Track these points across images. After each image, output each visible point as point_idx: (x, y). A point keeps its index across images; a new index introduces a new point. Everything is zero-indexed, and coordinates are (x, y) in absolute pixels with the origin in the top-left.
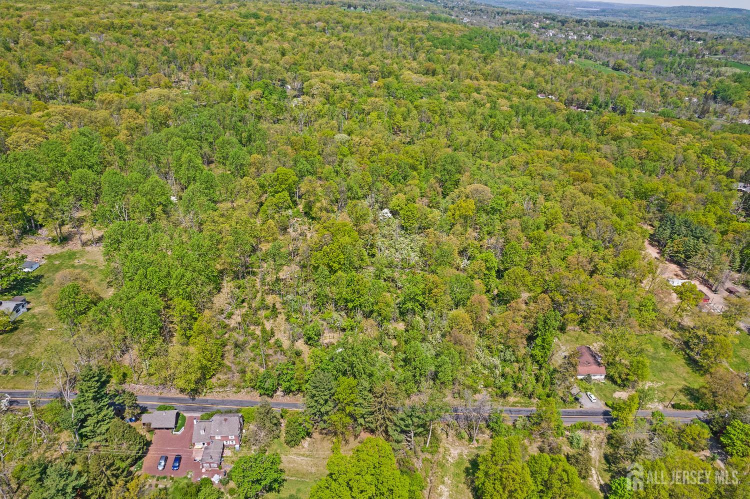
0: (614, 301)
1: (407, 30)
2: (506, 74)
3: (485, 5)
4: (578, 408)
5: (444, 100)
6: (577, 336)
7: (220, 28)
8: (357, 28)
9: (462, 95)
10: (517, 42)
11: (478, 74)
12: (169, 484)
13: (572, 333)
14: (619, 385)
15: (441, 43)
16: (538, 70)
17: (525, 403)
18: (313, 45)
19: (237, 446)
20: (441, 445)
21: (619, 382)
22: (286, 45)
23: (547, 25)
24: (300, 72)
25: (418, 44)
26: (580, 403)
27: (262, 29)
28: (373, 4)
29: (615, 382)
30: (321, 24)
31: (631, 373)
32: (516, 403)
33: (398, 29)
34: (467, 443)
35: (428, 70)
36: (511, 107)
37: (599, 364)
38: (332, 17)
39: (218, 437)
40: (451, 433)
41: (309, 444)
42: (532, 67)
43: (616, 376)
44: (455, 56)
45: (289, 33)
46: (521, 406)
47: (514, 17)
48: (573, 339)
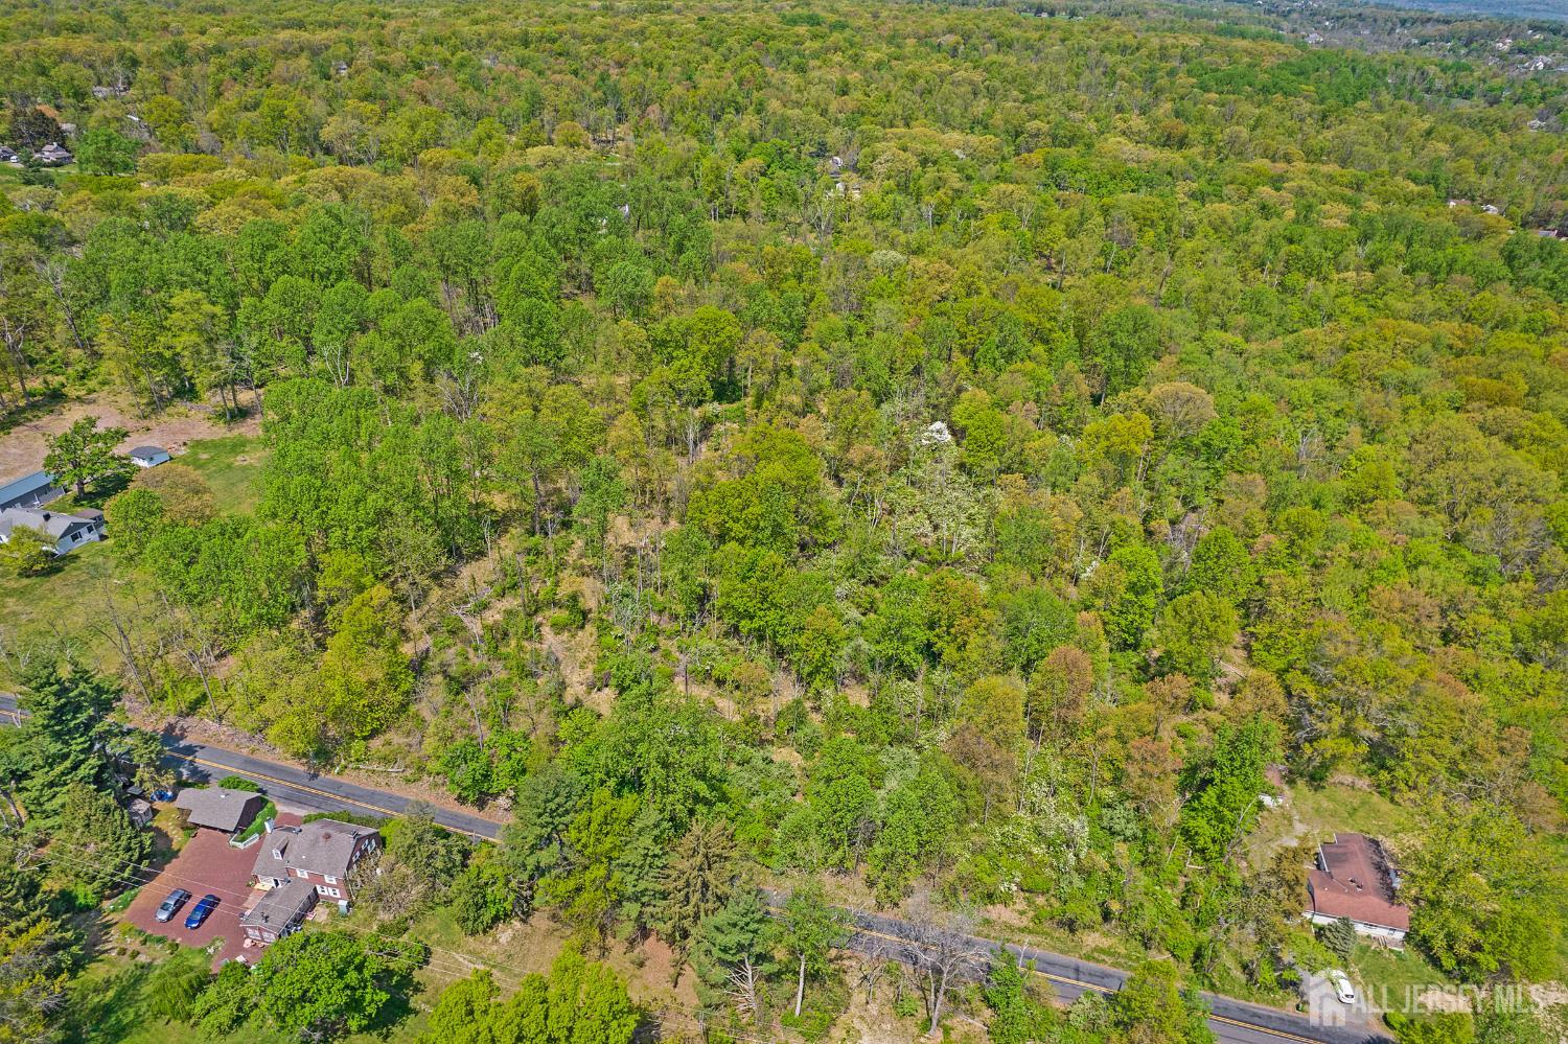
0: (1489, 724)
1: (1144, 51)
2: (1371, 150)
3: (1377, 6)
4: (1289, 1008)
5: (1182, 198)
6: (1356, 803)
7: (731, 41)
8: (1031, 47)
9: (1227, 190)
10: (1432, 82)
11: (1294, 149)
12: (158, 955)
13: (1342, 794)
14: (1448, 973)
15: (1219, 82)
16: (1465, 141)
17: (1128, 957)
18: (913, 78)
19: (343, 903)
20: (843, 1018)
21: (1449, 963)
22: (854, 77)
23: (1535, 45)
24: (863, 127)
25: (1163, 82)
26: (1302, 995)
27: (817, 45)
28: (1096, 6)
29: (1435, 962)
30: (951, 39)
31: (1487, 947)
32: (1102, 951)
33: (1124, 49)
34: (916, 1031)
35: (1169, 136)
36: (1352, 220)
37: (1392, 896)
38: (983, 25)
39: (302, 874)
40: (885, 992)
41: (513, 938)
42: (1449, 135)
43: (1439, 943)
44: (1248, 109)
45: (870, 54)
46: (1113, 965)
47: (1444, 28)
48: (1342, 811)
